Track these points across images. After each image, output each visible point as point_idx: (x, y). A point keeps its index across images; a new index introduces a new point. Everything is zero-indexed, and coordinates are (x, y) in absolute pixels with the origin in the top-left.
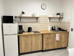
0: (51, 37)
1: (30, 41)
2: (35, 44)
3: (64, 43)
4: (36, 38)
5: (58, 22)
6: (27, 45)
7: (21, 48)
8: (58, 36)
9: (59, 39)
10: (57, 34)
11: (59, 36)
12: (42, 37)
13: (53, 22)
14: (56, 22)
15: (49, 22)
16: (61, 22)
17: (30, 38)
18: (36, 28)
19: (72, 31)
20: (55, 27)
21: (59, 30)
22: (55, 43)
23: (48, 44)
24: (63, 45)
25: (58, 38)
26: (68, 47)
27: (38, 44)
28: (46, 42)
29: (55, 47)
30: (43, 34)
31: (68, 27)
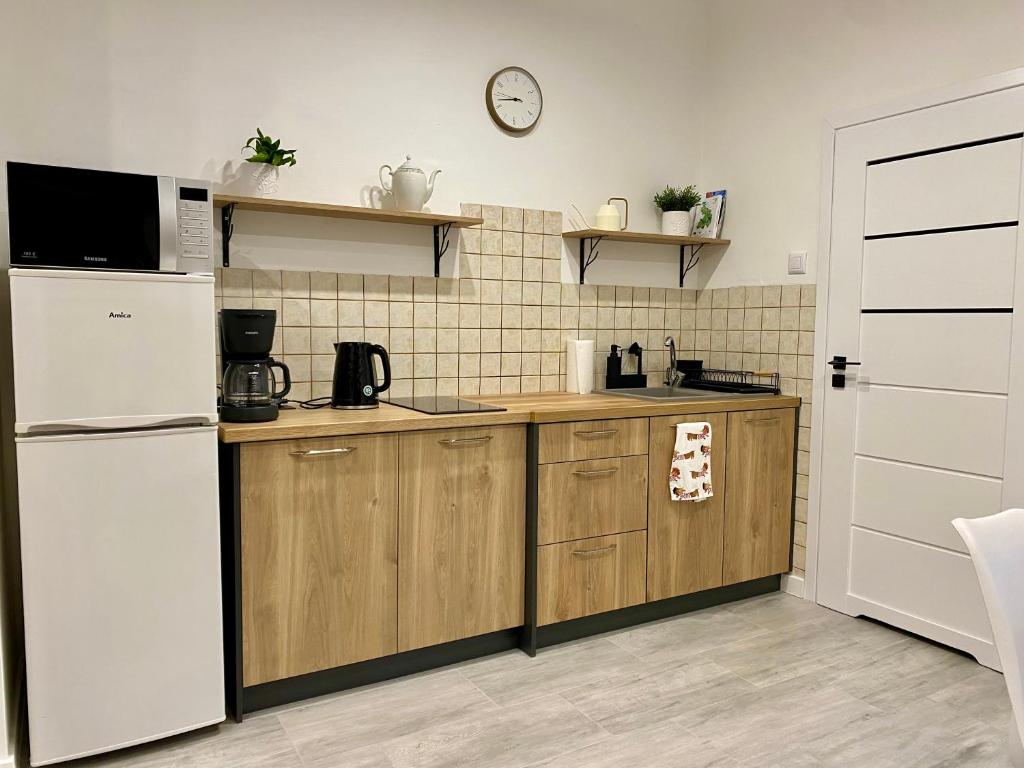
0: (617, 462)
1: (378, 518)
2: (440, 559)
3: (755, 528)
4: (454, 472)
5: (666, 294)
6: (336, 571)
7: (267, 615)
8: (695, 445)
9: (707, 478)
10: (683, 429)
11: (707, 442)
12: (521, 464)
13: (616, 293)
14: (649, 294)
15: (571, 296)
16: (697, 294)
17: (379, 482)
18: (426, 364)
19: (839, 382)
20: (635, 350)
21: (685, 384)
22: (665, 532)
23: (584, 550)
24: (746, 549)
25: (695, 475)
26: (793, 577)
27: (473, 555)
28: (571, 518)
29: (664, 586)
30: (531, 429)
31: (789, 346)
